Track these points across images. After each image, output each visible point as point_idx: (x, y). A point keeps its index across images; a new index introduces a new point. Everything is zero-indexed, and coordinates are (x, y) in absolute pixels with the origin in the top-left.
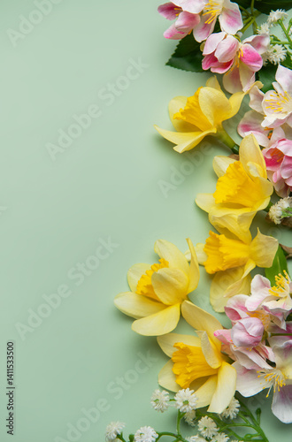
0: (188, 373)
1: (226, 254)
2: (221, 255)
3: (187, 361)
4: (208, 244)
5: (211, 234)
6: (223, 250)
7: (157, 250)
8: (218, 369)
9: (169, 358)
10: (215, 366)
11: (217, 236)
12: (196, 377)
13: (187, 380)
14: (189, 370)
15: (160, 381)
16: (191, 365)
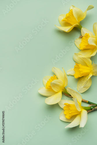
0: (70, 114)
1: (82, 71)
2: (80, 71)
3: (69, 109)
4: (75, 67)
5: (76, 64)
6: (80, 70)
7: (53, 71)
8: (80, 112)
9: (63, 109)
10: (80, 111)
11: (78, 65)
12: (73, 115)
13: (70, 116)
14: (70, 112)
15: (60, 118)
16: (71, 111)
